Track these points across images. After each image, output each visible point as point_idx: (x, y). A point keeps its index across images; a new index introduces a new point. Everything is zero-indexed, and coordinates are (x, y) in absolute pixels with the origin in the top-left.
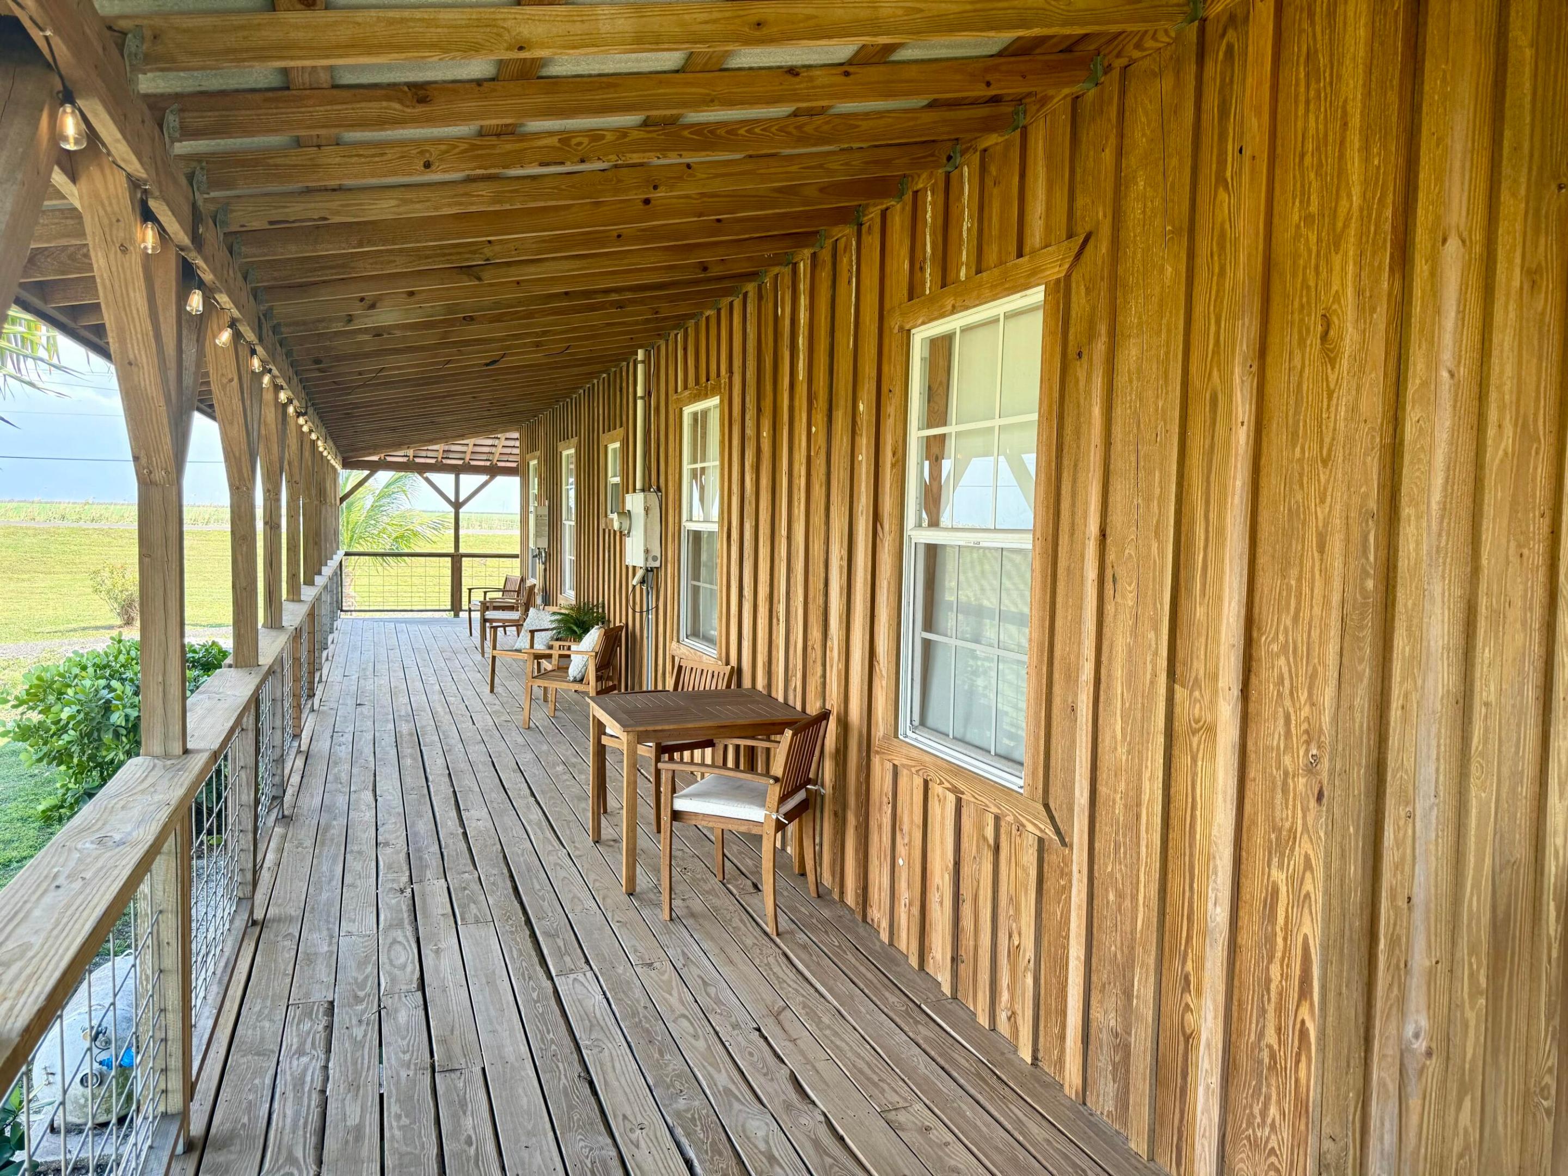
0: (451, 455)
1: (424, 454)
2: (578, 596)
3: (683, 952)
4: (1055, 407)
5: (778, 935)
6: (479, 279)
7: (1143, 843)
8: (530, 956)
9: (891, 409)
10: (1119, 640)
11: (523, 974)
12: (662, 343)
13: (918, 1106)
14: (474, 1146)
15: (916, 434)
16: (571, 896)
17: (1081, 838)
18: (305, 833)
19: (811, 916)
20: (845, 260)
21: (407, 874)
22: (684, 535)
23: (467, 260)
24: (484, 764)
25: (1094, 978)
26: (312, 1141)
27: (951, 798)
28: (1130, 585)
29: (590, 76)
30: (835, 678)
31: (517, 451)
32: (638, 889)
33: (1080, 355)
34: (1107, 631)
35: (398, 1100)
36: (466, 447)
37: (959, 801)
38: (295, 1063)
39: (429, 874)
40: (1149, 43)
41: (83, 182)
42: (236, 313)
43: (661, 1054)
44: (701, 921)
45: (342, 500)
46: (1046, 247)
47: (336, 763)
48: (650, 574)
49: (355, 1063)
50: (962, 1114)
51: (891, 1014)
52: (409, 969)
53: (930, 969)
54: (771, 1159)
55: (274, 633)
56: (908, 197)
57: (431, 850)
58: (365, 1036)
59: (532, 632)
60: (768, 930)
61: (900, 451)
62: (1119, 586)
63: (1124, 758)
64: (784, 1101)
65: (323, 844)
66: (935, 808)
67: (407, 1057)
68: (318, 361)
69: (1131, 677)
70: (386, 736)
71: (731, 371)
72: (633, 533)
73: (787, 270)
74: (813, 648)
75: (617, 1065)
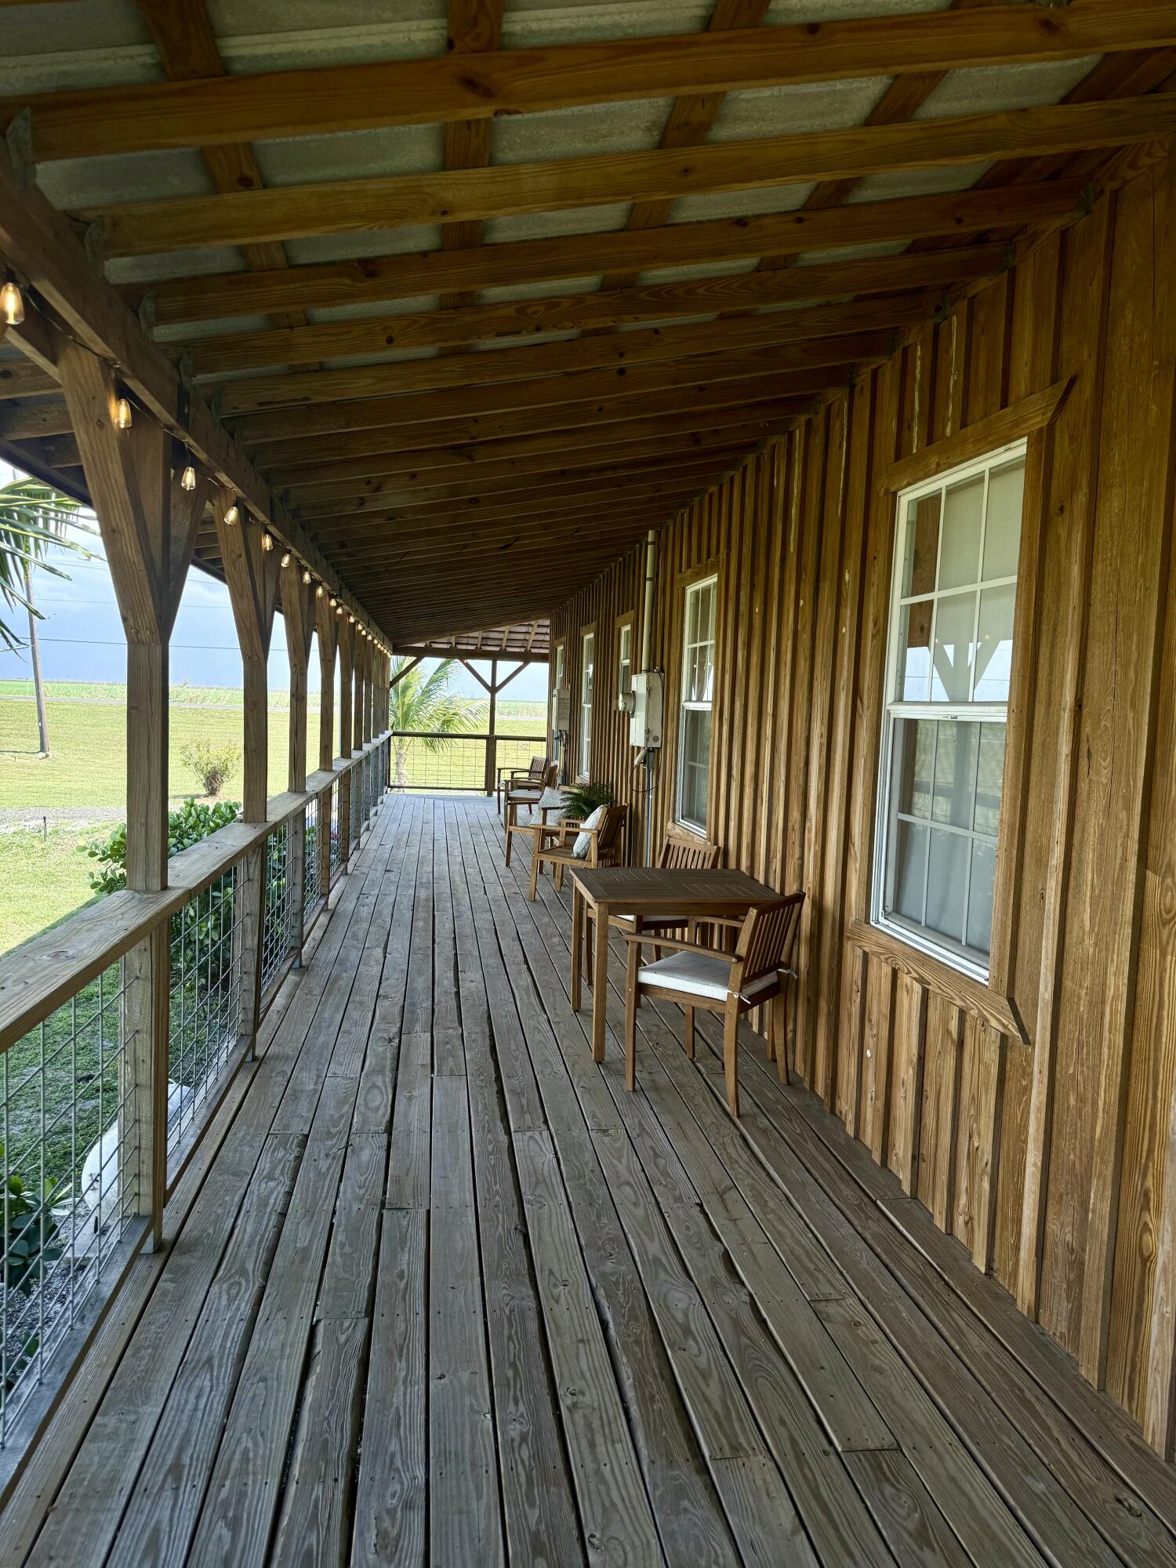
0: (490, 642)
1: (465, 640)
2: (592, 777)
3: (640, 1123)
4: (1035, 567)
5: (739, 1116)
6: (471, 459)
7: (1106, 1044)
8: (493, 1111)
9: (875, 577)
10: (1092, 823)
11: (483, 1127)
12: (670, 523)
13: (851, 1301)
14: (405, 1281)
15: (898, 602)
16: (543, 1058)
17: (1043, 1036)
18: (316, 982)
19: (777, 1102)
20: (838, 424)
21: (398, 1025)
22: (683, 715)
23: (453, 439)
24: (488, 930)
25: (1051, 1188)
26: (263, 1256)
27: (917, 988)
28: (1105, 761)
29: (535, 240)
30: (812, 859)
31: (547, 638)
32: (607, 1058)
33: (1062, 510)
34: (1080, 812)
35: (345, 1230)
36: (501, 633)
37: (925, 993)
38: (263, 1185)
39: (418, 1027)
40: (1144, 161)
41: (63, 363)
42: (240, 493)
43: (599, 1217)
44: (664, 1095)
45: (392, 684)
46: (1031, 394)
47: (357, 922)
48: (652, 754)
49: (315, 1193)
50: (896, 1313)
51: (843, 1207)
52: (381, 1112)
53: (893, 1166)
54: (687, 1331)
55: (294, 796)
56: (898, 354)
57: (424, 1005)
58: (329, 1169)
59: (545, 810)
60: (729, 1109)
61: (881, 620)
62: (1093, 763)
63: (1091, 950)
64: (712, 1278)
65: (330, 993)
66: (903, 998)
67: (362, 1192)
68: (343, 545)
69: (1102, 860)
70: (405, 901)
71: (729, 547)
72: (637, 713)
73: (783, 440)
74: (793, 829)
75: (554, 1223)
